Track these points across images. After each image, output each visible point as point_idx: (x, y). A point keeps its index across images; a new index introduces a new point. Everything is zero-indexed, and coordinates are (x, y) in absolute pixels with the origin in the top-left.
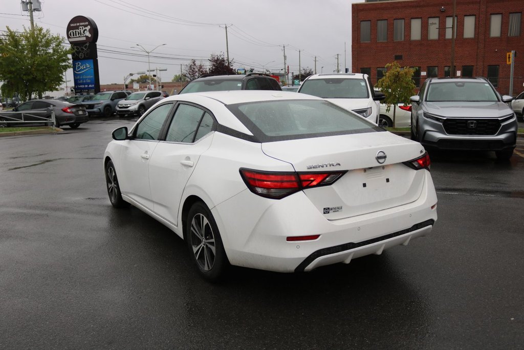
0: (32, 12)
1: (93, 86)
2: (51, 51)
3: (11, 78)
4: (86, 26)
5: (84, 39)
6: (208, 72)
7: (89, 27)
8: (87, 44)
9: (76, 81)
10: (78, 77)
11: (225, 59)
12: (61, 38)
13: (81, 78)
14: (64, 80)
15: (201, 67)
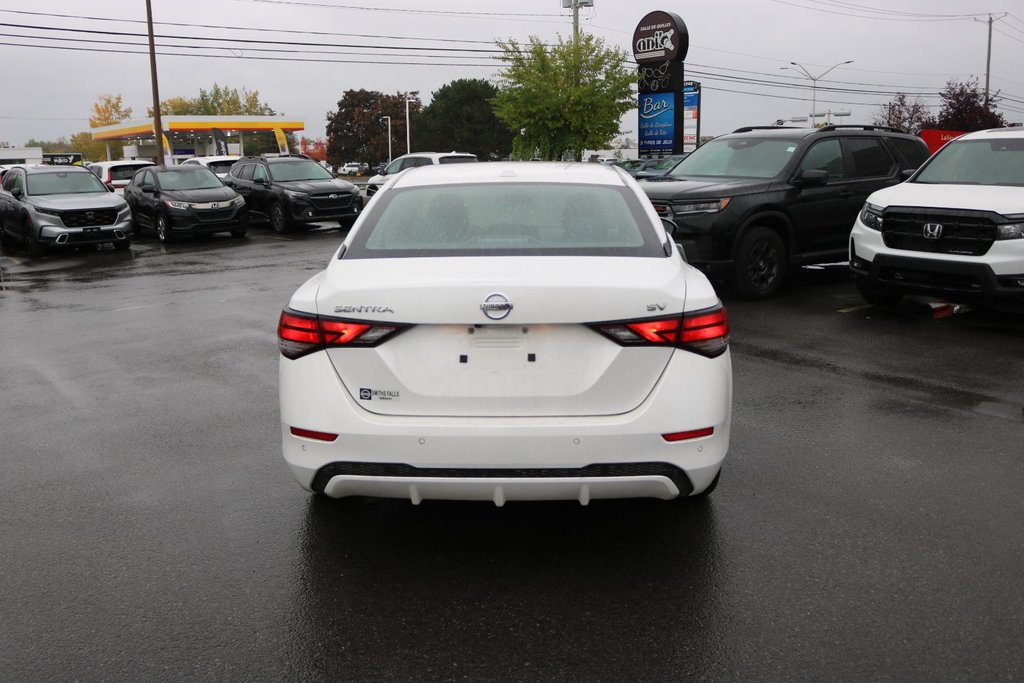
0: (578, 8)
1: (671, 142)
2: (602, 77)
3: (529, 123)
4: (666, 30)
5: (662, 53)
6: (937, 120)
7: (672, 31)
8: (667, 64)
9: (641, 132)
10: (646, 126)
11: (980, 91)
12: (621, 52)
13: (652, 126)
14: (620, 130)
15: (916, 108)
